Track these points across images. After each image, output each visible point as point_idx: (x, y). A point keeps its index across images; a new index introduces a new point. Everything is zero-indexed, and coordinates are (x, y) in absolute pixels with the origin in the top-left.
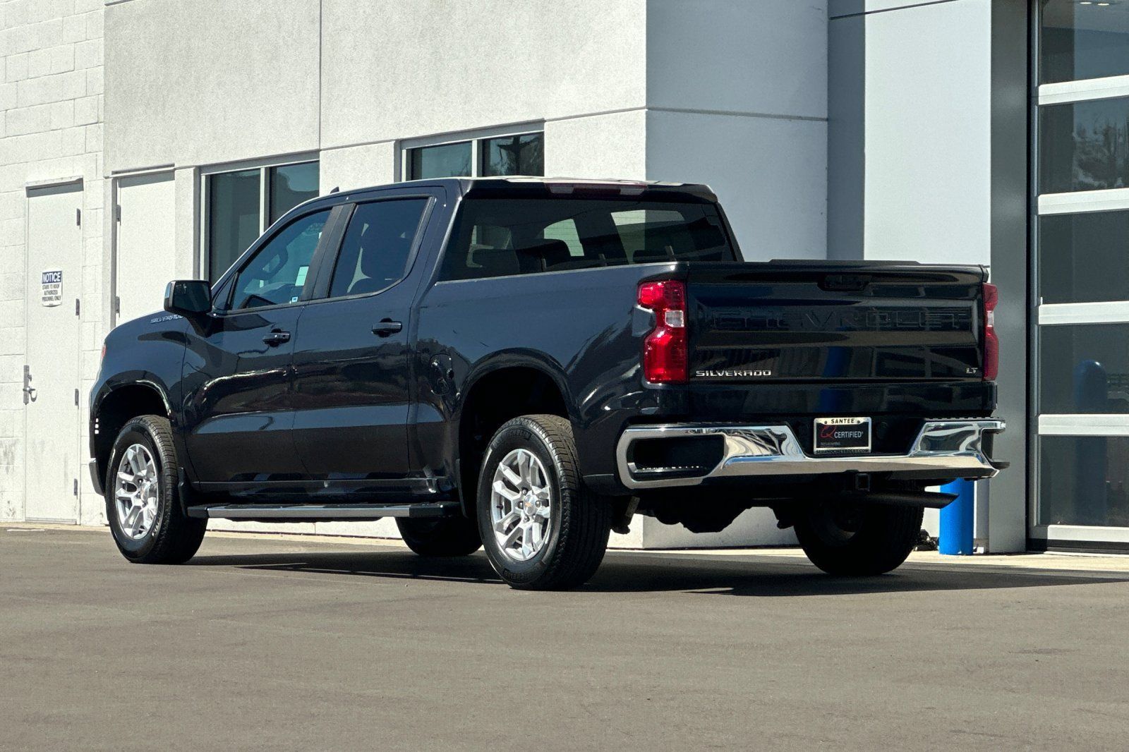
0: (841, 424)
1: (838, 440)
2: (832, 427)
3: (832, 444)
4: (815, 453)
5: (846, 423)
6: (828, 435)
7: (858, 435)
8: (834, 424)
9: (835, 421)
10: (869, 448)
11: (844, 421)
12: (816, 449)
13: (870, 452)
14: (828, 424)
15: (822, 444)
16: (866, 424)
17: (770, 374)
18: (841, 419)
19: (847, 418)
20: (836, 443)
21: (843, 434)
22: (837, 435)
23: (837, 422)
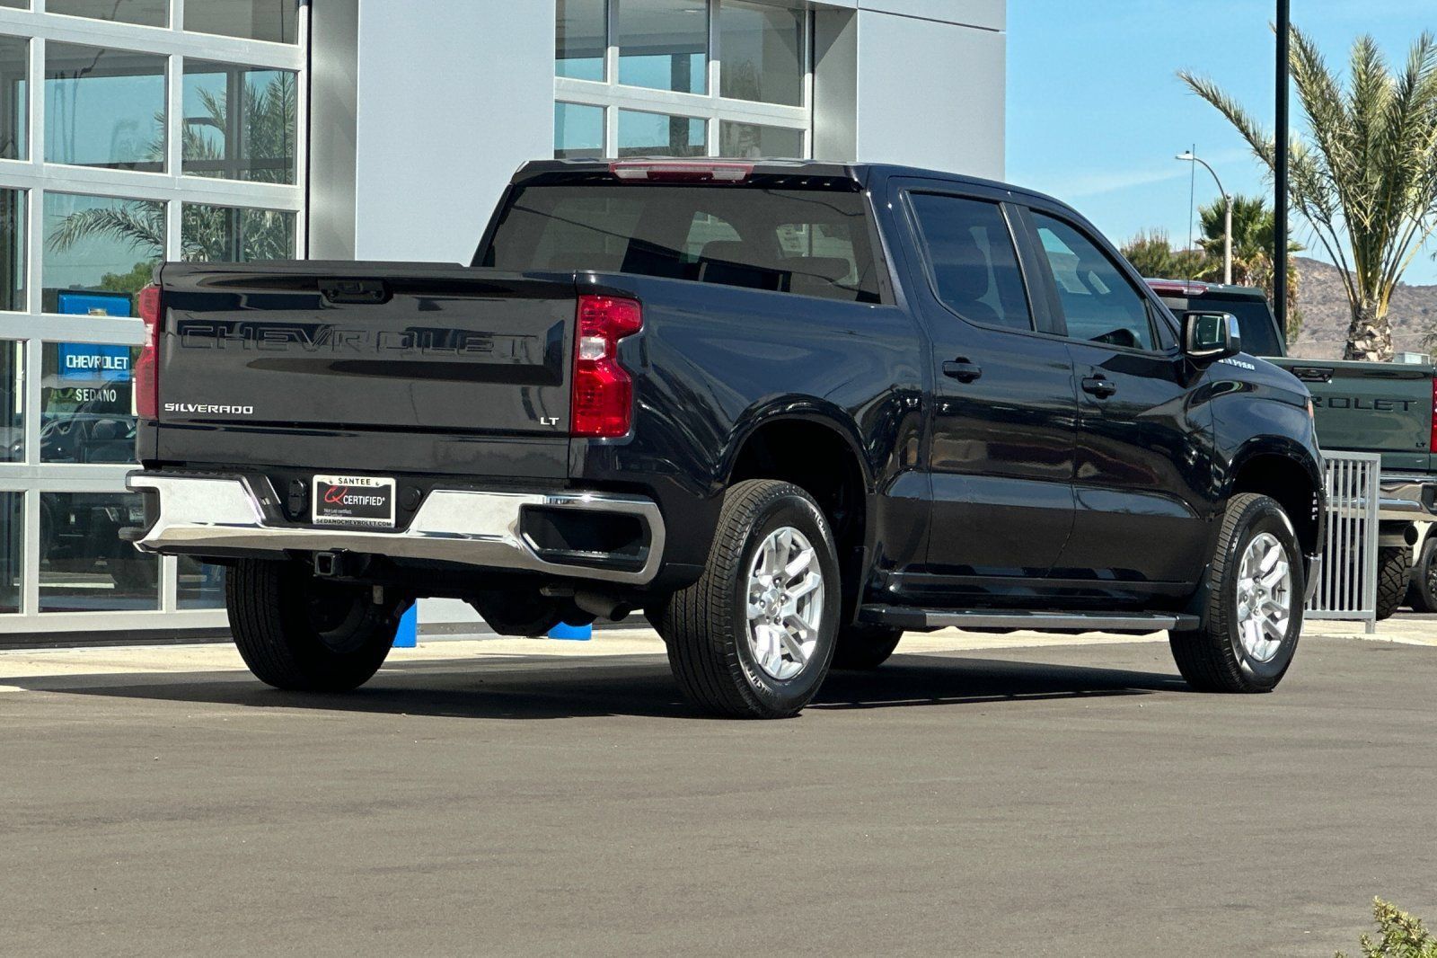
0: (351, 485)
1: (348, 507)
2: (340, 490)
3: (341, 511)
4: (315, 523)
5: (360, 485)
6: (335, 499)
7: (376, 501)
8: (343, 484)
9: (343, 480)
10: (392, 521)
11: (355, 481)
12: (315, 517)
13: (393, 526)
14: (334, 484)
15: (326, 510)
16: (387, 488)
17: (251, 412)
18: (352, 478)
19: (360, 478)
20: (345, 511)
21: (356, 499)
22: (347, 500)
23: (346, 481)
